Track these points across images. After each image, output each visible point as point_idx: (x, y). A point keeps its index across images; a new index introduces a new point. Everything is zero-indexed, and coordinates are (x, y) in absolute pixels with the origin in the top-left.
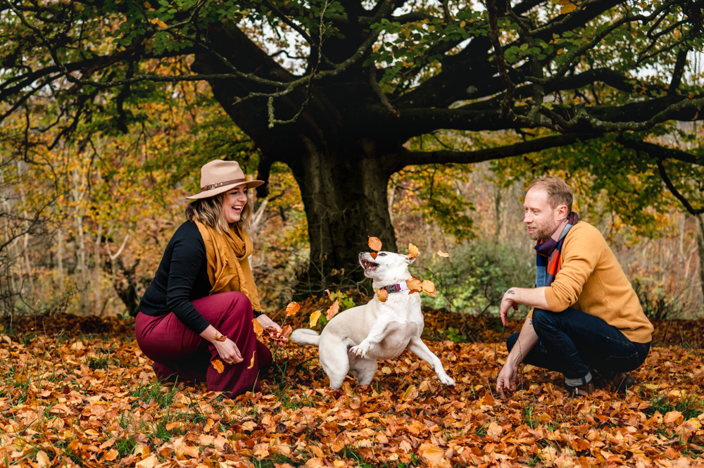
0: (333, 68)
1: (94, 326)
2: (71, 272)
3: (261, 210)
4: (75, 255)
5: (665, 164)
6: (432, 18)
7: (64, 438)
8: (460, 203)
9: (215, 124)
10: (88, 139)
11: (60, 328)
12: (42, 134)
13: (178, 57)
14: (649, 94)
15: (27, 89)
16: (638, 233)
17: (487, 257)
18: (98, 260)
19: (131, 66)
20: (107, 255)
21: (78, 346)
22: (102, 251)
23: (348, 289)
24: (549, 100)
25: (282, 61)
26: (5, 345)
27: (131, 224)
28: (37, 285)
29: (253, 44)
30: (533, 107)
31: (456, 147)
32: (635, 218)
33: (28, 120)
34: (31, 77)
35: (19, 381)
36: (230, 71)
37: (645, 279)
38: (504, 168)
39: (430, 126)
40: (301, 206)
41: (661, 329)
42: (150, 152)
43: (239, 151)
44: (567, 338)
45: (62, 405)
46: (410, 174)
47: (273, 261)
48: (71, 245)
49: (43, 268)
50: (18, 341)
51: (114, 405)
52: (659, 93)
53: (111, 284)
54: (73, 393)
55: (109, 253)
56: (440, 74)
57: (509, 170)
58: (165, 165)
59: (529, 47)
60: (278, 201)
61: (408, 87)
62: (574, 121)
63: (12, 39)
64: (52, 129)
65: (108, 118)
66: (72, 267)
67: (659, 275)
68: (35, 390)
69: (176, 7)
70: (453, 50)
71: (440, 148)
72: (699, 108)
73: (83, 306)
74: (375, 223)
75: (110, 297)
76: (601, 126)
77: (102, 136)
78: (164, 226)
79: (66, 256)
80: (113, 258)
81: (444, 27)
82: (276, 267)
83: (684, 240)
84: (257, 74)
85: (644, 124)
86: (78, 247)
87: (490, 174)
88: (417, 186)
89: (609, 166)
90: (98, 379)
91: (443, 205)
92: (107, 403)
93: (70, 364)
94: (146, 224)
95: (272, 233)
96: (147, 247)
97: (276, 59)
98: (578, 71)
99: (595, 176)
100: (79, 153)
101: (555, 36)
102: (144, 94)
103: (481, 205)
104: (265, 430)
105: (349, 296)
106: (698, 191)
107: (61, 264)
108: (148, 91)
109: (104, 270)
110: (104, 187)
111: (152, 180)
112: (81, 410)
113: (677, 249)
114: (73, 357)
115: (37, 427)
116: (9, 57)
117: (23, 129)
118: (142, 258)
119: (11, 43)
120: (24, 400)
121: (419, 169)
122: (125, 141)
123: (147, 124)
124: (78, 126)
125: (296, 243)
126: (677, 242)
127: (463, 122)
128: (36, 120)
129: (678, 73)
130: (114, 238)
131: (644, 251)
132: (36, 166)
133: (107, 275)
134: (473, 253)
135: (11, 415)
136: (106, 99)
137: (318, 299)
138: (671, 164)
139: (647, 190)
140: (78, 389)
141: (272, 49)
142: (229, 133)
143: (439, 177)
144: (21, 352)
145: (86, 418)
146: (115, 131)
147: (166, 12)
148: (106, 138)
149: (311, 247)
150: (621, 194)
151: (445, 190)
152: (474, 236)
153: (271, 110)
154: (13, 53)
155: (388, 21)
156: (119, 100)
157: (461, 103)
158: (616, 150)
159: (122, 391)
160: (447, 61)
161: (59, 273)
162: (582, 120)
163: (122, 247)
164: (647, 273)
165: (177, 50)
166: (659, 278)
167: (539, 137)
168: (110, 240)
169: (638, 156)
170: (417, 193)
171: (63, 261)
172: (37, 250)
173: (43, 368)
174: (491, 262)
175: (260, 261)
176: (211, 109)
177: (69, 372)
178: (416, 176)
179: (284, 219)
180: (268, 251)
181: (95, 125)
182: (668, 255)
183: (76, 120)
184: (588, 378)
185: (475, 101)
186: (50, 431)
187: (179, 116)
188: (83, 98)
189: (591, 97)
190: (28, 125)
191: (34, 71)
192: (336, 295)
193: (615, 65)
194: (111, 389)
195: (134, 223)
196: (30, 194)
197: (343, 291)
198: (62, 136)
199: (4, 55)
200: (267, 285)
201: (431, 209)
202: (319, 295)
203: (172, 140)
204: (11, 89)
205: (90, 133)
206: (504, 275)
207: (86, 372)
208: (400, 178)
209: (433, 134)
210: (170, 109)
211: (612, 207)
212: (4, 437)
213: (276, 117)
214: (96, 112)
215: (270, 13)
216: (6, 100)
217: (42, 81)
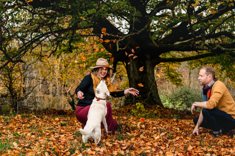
0: (137, 32)
1: (62, 113)
2: (54, 96)
3: (114, 76)
4: (56, 90)
6: (169, 16)
7: (53, 148)
8: (178, 75)
10: (60, 54)
11: (51, 113)
12: (46, 53)
13: (88, 29)
15: (41, 39)
17: (186, 92)
18: (63, 92)
19: (73, 32)
20: (66, 91)
21: (57, 119)
22: (64, 89)
23: (142, 102)
24: (207, 42)
25: (121, 30)
26: (34, 118)
28: (44, 100)
29: (112, 24)
30: (202, 44)
31: (177, 56)
34: (43, 35)
35: (39, 130)
38: (192, 63)
39: (168, 50)
40: (126, 75)
42: (79, 58)
43: (107, 58)
44: (213, 118)
45: (52, 138)
46: (161, 65)
48: (54, 87)
49: (46, 94)
50: (38, 117)
51: (69, 138)
53: (67, 100)
54: (56, 134)
55: (66, 90)
56: (171, 33)
57: (193, 64)
58: (84, 62)
59: (201, 25)
60: (119, 74)
61: (161, 37)
62: (215, 48)
63: (37, 24)
64: (49, 51)
65: (66, 48)
66: (55, 94)
68: (44, 133)
69: (88, 13)
70: (175, 26)
71: (171, 57)
73: (58, 107)
74: (150, 81)
75: (66, 104)
76: (225, 50)
77: (64, 54)
79: (53, 91)
80: (67, 91)
81: (173, 18)
84: (113, 34)
86: (56, 88)
87: (187, 65)
88: (164, 69)
89: (227, 63)
90: (63, 129)
91: (172, 75)
92: (66, 137)
93: (55, 125)
94: (78, 81)
97: (119, 29)
98: (216, 32)
99: (222, 66)
100: (57, 59)
101: (209, 21)
102: (77, 40)
103: (184, 75)
104: (116, 146)
105: (142, 104)
107: (51, 93)
108: (79, 39)
109: (65, 95)
110: (65, 69)
111: (80, 67)
112: (58, 139)
114: (56, 122)
115: (45, 144)
117: (40, 52)
120: (41, 136)
121: (164, 63)
122: (71, 55)
123: (78, 50)
124: (57, 50)
125: (125, 87)
127: (178, 49)
128: (44, 49)
130: (68, 85)
132: (44, 63)
133: (66, 97)
134: (182, 91)
135: (37, 140)
136: (65, 42)
140: (57, 133)
141: (117, 26)
142: (104, 52)
143: (171, 66)
144: (40, 121)
145: (60, 142)
146: (68, 52)
147: (85, 15)
150: (231, 72)
151: (173, 70)
152: (182, 85)
153: (118, 45)
154: (37, 28)
155: (155, 17)
156: (70, 42)
157: (178, 43)
158: (229, 58)
159: (71, 133)
160: (174, 30)
161: (50, 96)
162: (218, 48)
163: (70, 88)
165: (88, 26)
167: (203, 53)
168: (67, 86)
170: (164, 71)
171: (52, 92)
172: (44, 89)
173: (46, 126)
174: (188, 94)
176: (98, 45)
177: (54, 127)
178: (163, 66)
179: (121, 79)
181: (62, 50)
183: (56, 49)
184: (221, 131)
185: (183, 42)
186: (49, 146)
187: (88, 47)
188: (58, 42)
189: (220, 41)
190: (42, 50)
191: (43, 33)
192: (138, 104)
193: (229, 30)
194: (68, 133)
195: (74, 80)
196: (42, 71)
197: (140, 102)
198: (52, 54)
199: (34, 29)
200: (116, 100)
201: (168, 76)
202: (132, 104)
203: (86, 55)
204: (36, 39)
205: (61, 52)
206: (192, 98)
207: (60, 127)
208: (158, 67)
209: (169, 52)
210: (86, 45)
211: (228, 76)
212: (35, 147)
213: (119, 48)
214: (62, 46)
215: (117, 15)
216: (35, 43)
217: (46, 36)
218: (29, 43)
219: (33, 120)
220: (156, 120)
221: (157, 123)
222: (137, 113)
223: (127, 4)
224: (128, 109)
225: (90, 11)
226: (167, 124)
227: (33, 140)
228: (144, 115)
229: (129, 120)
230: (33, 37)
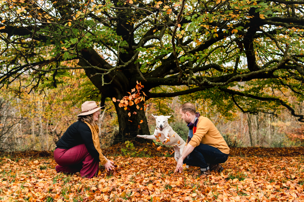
0: (124, 64)
1: (44, 154)
2: (38, 136)
3: (104, 113)
4: (39, 130)
5: (234, 96)
6: (156, 46)
7: (28, 196)
8: (169, 110)
9: (87, 84)
10: (43, 90)
11: (32, 155)
12: (26, 88)
13: (74, 60)
14: (228, 73)
15: (20, 72)
16: (227, 119)
17: (179, 128)
18: (47, 131)
19: (57, 64)
20: (51, 130)
21: (36, 162)
22: (49, 128)
23: (131, 140)
24: (195, 75)
25: (109, 61)
26: (9, 162)
27: (59, 119)
28: (25, 140)
29: (99, 56)
30: (189, 78)
31: (167, 91)
32: (226, 114)
33: (20, 83)
34: (21, 67)
35: (12, 175)
36: (89, 65)
37: (230, 134)
38: (183, 98)
39: (158, 84)
40: (116, 112)
41: (235, 151)
42: (65, 94)
43: (95, 94)
44: (201, 154)
45: (28, 183)
46: (152, 101)
47: (108, 130)
48: (38, 126)
49: (27, 134)
50: (13, 160)
51: (48, 182)
52: (231, 72)
53: (52, 139)
54: (32, 178)
55: (52, 129)
56: (161, 66)
57: (184, 99)
58: (70, 99)
59: (188, 56)
60: (109, 110)
61: (151, 70)
62: (203, 82)
63: (14, 54)
64: (29, 86)
65: (50, 82)
66: (38, 134)
67: (235, 132)
68: (18, 178)
69: (71, 43)
70: (166, 57)
71: (162, 92)
72: (242, 78)
73: (42, 147)
74: (140, 117)
75: (52, 144)
76: (211, 84)
77: (48, 89)
78: (70, 119)
79: (36, 130)
80: (53, 130)
81: (160, 50)
82: (109, 133)
83: (243, 121)
84: (98, 67)
85: (225, 83)
86: (40, 127)
87: (179, 100)
88: (155, 104)
89: (216, 97)
90: (43, 173)
91: (163, 111)
92: (45, 181)
93: (33, 168)
94: (64, 119)
95: (107, 121)
96: (65, 127)
97: (107, 61)
98: (206, 64)
99: (212, 101)
100: (39, 95)
101: (196, 53)
102: (62, 73)
103: (177, 110)
104: (99, 190)
105: (132, 142)
106: (246, 105)
107: (33, 133)
108: (64, 72)
109: (50, 135)
110: (49, 107)
111: (65, 104)
112: (35, 185)
113: (241, 124)
114: (34, 166)
115: (18, 192)
116: (13, 60)
117: (19, 87)
118: (63, 130)
119: (13, 55)
120: (14, 181)
121: (155, 99)
122: (56, 90)
123: (63, 84)
124: (39, 85)
125: (115, 124)
126: (240, 122)
127: (169, 83)
128: (24, 83)
129: (237, 65)
130: (53, 124)
131: (230, 125)
132: (23, 100)
133: (51, 137)
134: (174, 127)
135: (9, 187)
136: (49, 75)
137: (122, 143)
138: (236, 97)
139: (229, 105)
140: (34, 177)
141: (106, 57)
142: (91, 87)
143: (162, 101)
144: (15, 164)
145: (37, 188)
146: (52, 87)
147: (67, 45)
148: (49, 89)
149: (119, 126)
150: (221, 106)
151: (164, 106)
152: (174, 121)
153: (103, 79)
154: (14, 59)
155: (142, 48)
156: (54, 76)
157: (169, 76)
158: (218, 92)
159: (51, 177)
160: (164, 61)
161: (33, 136)
162: (205, 82)
163: (56, 127)
164: (231, 132)
165: (71, 58)
166: (235, 134)
167: (194, 88)
168: (52, 124)
169: (226, 94)
170: (155, 107)
171: (34, 132)
172: (25, 128)
173: (23, 170)
174: (180, 130)
175: (103, 131)
176: (85, 78)
177: (32, 171)
178: (154, 101)
179: (111, 116)
180: (106, 127)
181: (45, 85)
182: (238, 126)
183: (38, 83)
184: (208, 168)
185: (173, 75)
186: (22, 194)
187: (74, 81)
188: (40, 75)
189: (210, 73)
190: (20, 85)
191: (22, 65)
192: (127, 142)
193: (218, 62)
194: (47, 177)
195: (60, 118)
196: (21, 109)
197: (129, 141)
198: (33, 89)
199: (11, 60)
200: (106, 139)
201: (160, 112)
202: (122, 142)
203: (72, 89)
204: (14, 72)
205: (43, 88)
206: (185, 134)
207: (38, 171)
208: (149, 102)
209: (160, 87)
210: (71, 79)
211: (219, 111)
212: (5, 196)
213: (104, 82)
214: (45, 80)
215: (102, 45)
216: (12, 76)
217: (25, 69)
218: (5, 77)
219: (7, 164)
220: (145, 159)
221: (145, 162)
222: (126, 152)
223: (113, 33)
224: (117, 148)
225: (73, 40)
226: (156, 162)
227: (4, 188)
228: (133, 154)
229: (116, 159)
230: (9, 69)
